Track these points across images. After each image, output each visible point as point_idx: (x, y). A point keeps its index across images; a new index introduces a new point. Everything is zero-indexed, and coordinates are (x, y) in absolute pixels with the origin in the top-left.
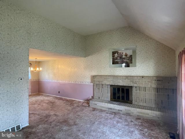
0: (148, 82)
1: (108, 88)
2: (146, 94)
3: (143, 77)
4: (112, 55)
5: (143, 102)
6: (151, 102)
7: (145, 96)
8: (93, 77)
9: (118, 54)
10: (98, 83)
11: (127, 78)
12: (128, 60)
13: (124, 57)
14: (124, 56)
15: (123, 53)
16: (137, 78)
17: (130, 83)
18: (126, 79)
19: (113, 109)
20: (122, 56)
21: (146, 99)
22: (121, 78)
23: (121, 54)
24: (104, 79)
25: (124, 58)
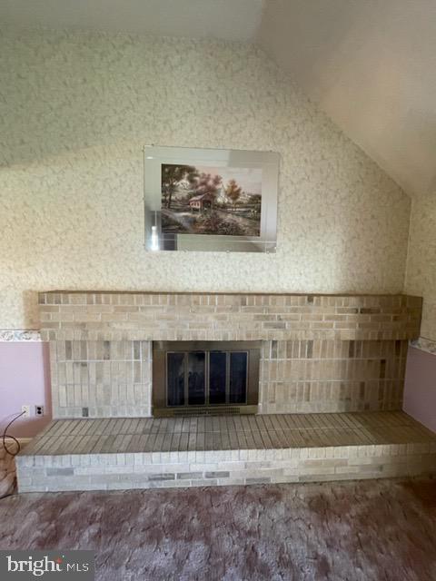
0: (328, 318)
1: (137, 357)
2: (313, 366)
3: (310, 297)
4: (163, 182)
5: (300, 400)
6: (328, 392)
7: (309, 376)
8: (43, 302)
9: (192, 181)
10: (76, 335)
11: (244, 303)
12: (243, 215)
13: (221, 199)
14: (222, 194)
15: (217, 181)
16: (288, 303)
17: (257, 326)
18: (237, 310)
19: (180, 476)
20: (214, 197)
21: (309, 385)
22: (213, 303)
23: (210, 183)
24: (117, 309)
25: (224, 207)
